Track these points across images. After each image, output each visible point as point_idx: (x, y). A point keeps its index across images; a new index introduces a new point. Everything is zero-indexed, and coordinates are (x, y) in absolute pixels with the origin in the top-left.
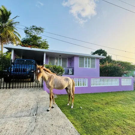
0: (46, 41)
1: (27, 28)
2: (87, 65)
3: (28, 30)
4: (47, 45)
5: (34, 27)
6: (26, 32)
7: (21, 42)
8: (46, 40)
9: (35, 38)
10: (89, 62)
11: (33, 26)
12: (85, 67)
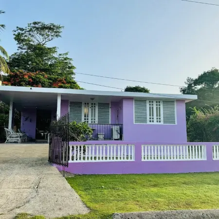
0: (68, 56)
1: (20, 29)
2: (155, 117)
3: (23, 32)
4: (70, 68)
5: (37, 26)
6: (18, 38)
7: (8, 63)
8: (67, 54)
9: (40, 51)
10: (158, 110)
11: (35, 23)
12: (148, 123)
